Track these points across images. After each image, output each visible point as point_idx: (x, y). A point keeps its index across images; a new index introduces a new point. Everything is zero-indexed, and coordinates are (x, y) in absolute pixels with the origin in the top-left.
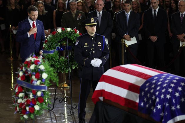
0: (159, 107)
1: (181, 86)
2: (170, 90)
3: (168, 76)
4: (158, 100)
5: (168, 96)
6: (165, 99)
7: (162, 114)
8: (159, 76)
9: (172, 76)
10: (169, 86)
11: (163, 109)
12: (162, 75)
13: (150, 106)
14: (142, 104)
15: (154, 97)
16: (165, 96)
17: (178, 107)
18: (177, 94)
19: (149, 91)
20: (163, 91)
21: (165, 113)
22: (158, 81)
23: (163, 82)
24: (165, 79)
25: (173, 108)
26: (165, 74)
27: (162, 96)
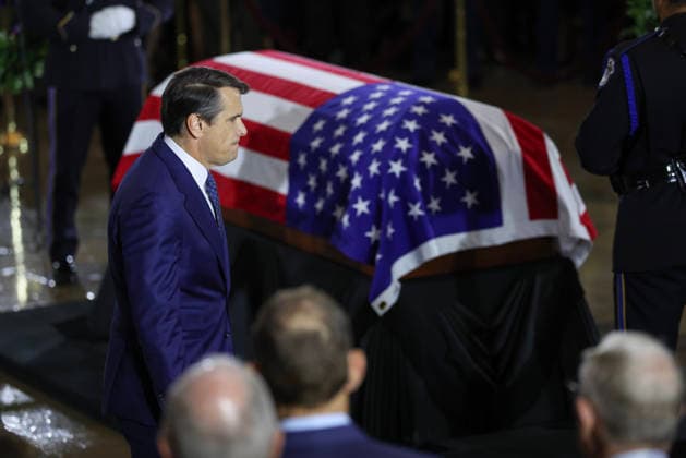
0: (361, 207)
1: (441, 128)
2: (403, 144)
3: (392, 94)
4: (356, 182)
5: (397, 168)
6: (385, 179)
7: (372, 234)
8: (361, 95)
9: (407, 91)
10: (397, 131)
11: (379, 214)
12: (371, 87)
13: (329, 207)
14: (301, 200)
15: (342, 173)
16: (384, 167)
17: (434, 205)
18: (429, 159)
19: (323, 151)
20: (378, 146)
21: (385, 231)
22: (356, 110)
23: (376, 116)
24: (384, 103)
25: (416, 210)
26: (384, 86)
27: (374, 168)
